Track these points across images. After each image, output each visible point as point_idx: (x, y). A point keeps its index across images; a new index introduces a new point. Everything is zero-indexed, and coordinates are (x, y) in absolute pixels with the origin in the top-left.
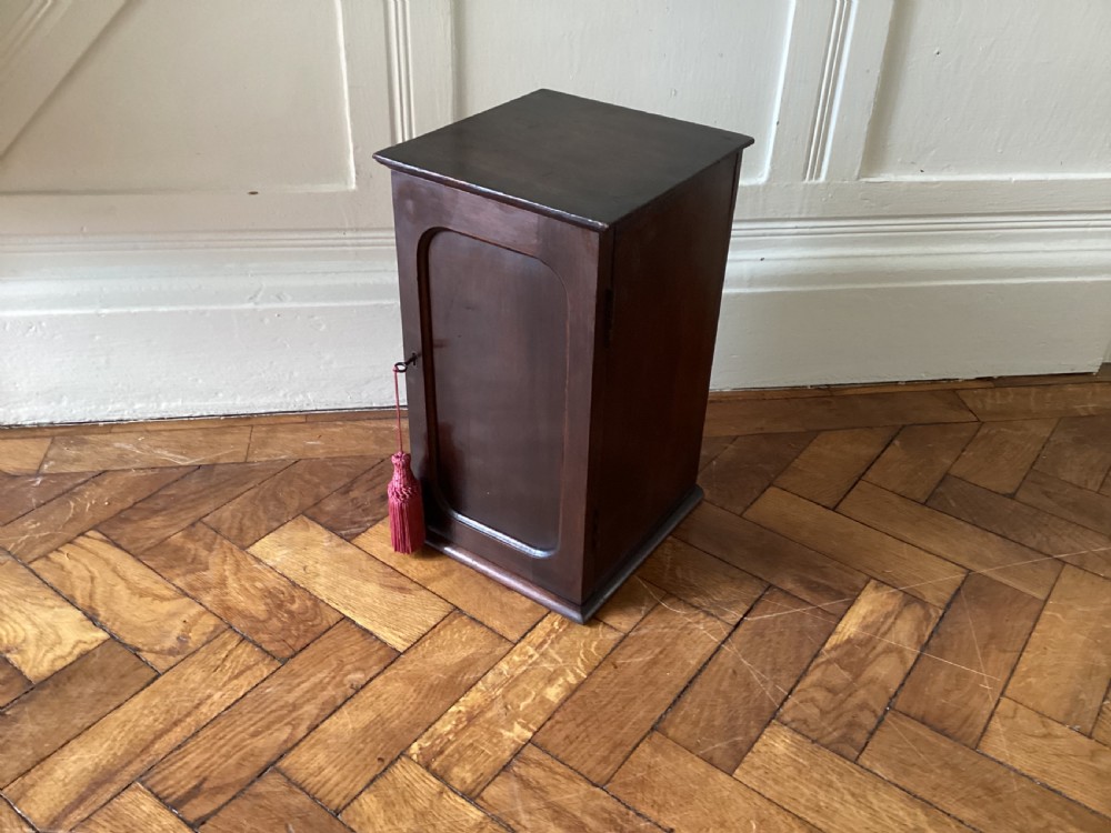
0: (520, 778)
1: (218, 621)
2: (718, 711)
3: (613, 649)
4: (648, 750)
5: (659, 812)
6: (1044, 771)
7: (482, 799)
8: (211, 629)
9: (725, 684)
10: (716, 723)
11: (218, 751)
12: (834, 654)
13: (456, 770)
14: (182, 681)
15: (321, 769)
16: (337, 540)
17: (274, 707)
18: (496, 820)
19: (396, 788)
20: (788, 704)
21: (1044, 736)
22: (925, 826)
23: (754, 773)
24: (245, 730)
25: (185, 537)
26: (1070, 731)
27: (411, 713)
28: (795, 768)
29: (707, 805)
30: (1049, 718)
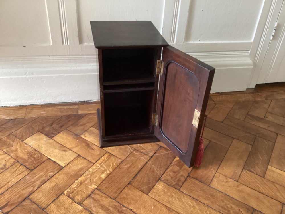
0: (93, 198)
1: (14, 160)
2: (146, 178)
3: (120, 164)
4: (127, 189)
5: (128, 205)
6: (226, 191)
7: (83, 204)
8: (13, 162)
9: (148, 171)
10: (145, 182)
11: (13, 194)
12: (175, 163)
13: (76, 197)
14: (4, 176)
15: (40, 198)
16: (48, 138)
17: (29, 182)
18: (86, 209)
19: (60, 202)
20: (163, 176)
21: (227, 182)
22: (195, 205)
23: (154, 194)
24: (20, 189)
25: (7, 138)
26: (233, 180)
27: (65, 183)
28: (164, 192)
29: (141, 203)
30: (228, 177)
